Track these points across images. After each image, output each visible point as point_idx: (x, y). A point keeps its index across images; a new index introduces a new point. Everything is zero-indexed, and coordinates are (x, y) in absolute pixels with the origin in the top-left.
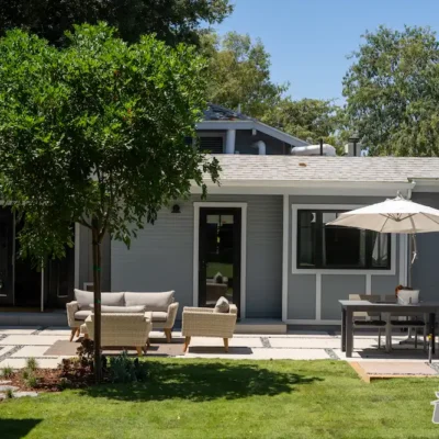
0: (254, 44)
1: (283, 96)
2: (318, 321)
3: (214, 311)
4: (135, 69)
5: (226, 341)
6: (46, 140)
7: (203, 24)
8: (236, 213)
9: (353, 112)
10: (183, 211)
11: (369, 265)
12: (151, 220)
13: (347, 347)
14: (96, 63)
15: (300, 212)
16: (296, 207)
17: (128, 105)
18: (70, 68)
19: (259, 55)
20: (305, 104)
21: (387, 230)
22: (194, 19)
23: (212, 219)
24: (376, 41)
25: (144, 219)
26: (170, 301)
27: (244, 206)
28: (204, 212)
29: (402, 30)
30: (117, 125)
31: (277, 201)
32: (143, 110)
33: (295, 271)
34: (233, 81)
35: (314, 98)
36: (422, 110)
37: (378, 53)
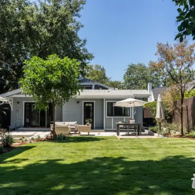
0: (102, 67)
1: (110, 80)
2: (112, 129)
3: (86, 126)
4: (61, 64)
5: (89, 133)
6: (39, 80)
7: (87, 61)
8: (93, 103)
9: (126, 83)
10: (80, 103)
11: (125, 115)
12: (67, 101)
13: (118, 135)
14: (52, 63)
15: (108, 103)
16: (107, 102)
17: (59, 72)
18: (46, 64)
19: (103, 70)
20: (115, 82)
21: (128, 107)
22: (85, 59)
23: (87, 105)
24: (131, 66)
25: (65, 101)
26: (76, 124)
27: (94, 102)
28: (85, 103)
29: (137, 64)
30: (56, 77)
31: (102, 100)
32: (63, 73)
33: (107, 117)
34: (97, 76)
35: (117, 80)
36: (142, 83)
37: (131, 69)
